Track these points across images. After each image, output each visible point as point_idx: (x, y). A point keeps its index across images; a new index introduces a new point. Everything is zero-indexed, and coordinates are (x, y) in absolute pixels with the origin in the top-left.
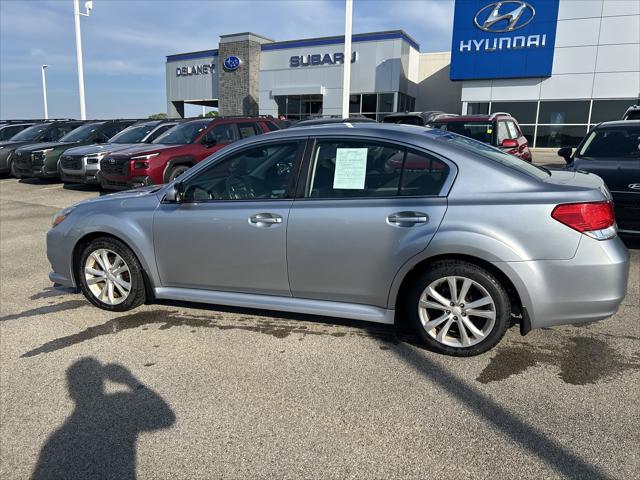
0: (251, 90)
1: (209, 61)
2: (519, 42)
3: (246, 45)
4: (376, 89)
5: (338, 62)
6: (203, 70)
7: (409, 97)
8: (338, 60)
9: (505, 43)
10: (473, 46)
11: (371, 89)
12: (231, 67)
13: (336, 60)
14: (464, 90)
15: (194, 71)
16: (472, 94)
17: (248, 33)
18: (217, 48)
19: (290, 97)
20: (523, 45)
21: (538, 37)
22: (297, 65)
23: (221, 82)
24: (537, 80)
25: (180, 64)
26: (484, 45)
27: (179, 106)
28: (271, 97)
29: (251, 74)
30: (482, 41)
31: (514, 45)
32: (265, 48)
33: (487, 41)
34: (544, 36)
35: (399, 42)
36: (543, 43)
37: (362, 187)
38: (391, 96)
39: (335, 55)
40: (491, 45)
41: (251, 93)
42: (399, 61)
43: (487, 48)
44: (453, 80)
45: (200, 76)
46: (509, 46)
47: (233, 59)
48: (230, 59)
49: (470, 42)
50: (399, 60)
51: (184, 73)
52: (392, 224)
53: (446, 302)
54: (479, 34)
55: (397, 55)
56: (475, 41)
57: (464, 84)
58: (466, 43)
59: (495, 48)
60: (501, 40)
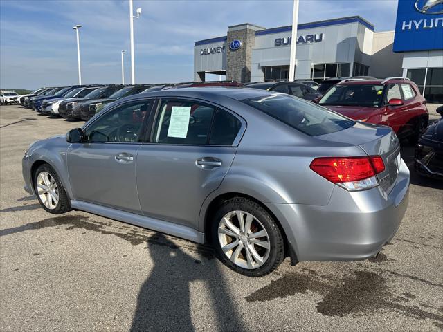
0: (247, 63)
1: (221, 44)
3: (245, 32)
4: (336, 60)
5: (309, 42)
6: (217, 51)
7: (362, 66)
8: (309, 40)
9: (440, 22)
10: (413, 25)
11: (332, 61)
12: (235, 48)
13: (307, 40)
14: (404, 59)
15: (211, 52)
16: (411, 62)
17: (247, 24)
18: (226, 35)
19: (274, 67)
22: (279, 45)
23: (228, 58)
25: (203, 47)
26: (422, 24)
27: (202, 75)
28: (259, 68)
29: (248, 52)
30: (421, 21)
32: (258, 33)
33: (425, 21)
35: (356, 25)
37: (185, 137)
38: (348, 65)
39: (307, 36)
40: (428, 24)
41: (247, 65)
43: (425, 26)
44: (396, 52)
45: (216, 54)
47: (236, 42)
48: (234, 42)
49: (411, 22)
50: (356, 38)
51: (205, 53)
52: (199, 166)
53: (237, 231)
54: (419, 16)
56: (415, 22)
57: (405, 55)
58: (407, 23)
59: (431, 26)
60: (437, 20)
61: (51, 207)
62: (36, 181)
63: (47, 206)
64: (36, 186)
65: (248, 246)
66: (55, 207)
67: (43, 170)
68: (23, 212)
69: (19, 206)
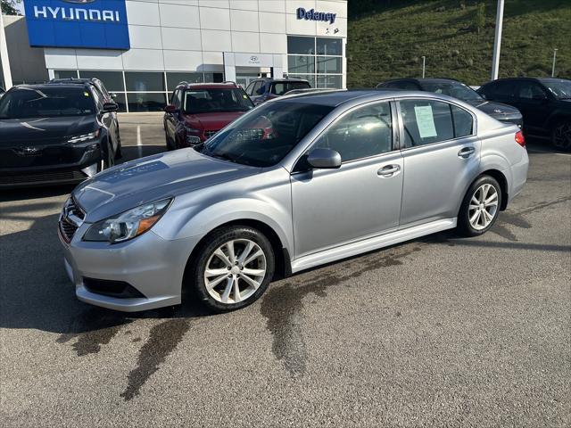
2: (95, 15)
9: (81, 14)
14: (46, 56)
16: (56, 62)
20: (99, 18)
21: (111, 12)
24: (119, 52)
26: (60, 12)
30: (58, 9)
31: (91, 18)
33: (63, 9)
34: (117, 13)
36: (118, 19)
37: (436, 134)
40: (68, 14)
43: (64, 16)
44: (32, 46)
46: (86, 18)
49: (44, 8)
56: (50, 8)
57: (45, 50)
58: (40, 9)
59: (72, 17)
60: (77, 10)
61: (241, 296)
62: (204, 269)
63: (231, 301)
64: (203, 277)
65: (484, 210)
66: (253, 292)
67: (230, 240)
68: (190, 337)
69: (145, 346)
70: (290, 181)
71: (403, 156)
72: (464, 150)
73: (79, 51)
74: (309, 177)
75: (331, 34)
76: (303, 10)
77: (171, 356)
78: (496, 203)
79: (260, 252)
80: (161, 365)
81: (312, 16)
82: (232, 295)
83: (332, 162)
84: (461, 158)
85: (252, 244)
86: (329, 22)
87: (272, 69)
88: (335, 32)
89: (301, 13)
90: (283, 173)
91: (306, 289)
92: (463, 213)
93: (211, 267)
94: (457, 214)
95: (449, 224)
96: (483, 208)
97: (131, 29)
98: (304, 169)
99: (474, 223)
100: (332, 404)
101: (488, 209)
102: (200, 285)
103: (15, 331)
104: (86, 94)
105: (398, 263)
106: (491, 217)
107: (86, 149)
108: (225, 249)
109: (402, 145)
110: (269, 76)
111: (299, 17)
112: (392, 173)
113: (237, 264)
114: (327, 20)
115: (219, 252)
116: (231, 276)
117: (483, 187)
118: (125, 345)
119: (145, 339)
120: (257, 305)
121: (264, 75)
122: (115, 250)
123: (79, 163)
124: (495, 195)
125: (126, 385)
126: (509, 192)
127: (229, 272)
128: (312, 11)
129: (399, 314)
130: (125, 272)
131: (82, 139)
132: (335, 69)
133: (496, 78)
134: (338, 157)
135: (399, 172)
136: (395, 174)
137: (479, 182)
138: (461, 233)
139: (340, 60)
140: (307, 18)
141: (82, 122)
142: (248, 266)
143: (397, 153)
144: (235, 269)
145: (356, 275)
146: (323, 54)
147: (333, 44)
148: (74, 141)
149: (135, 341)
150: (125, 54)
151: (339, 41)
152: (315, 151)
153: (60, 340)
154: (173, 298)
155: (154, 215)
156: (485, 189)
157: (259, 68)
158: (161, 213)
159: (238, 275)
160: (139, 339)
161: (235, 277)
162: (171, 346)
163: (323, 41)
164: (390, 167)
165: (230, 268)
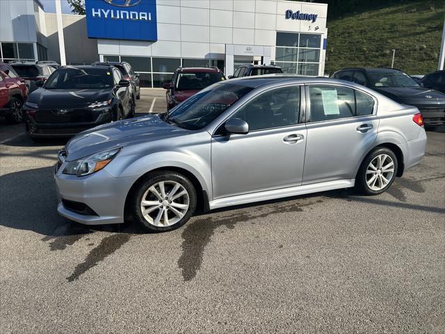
2: (134, 15)
4: (15, 38)
7: (43, 47)
9: (125, 14)
14: (99, 45)
16: (106, 49)
20: (137, 18)
21: (146, 14)
24: (149, 43)
30: (108, 11)
31: (131, 17)
33: (112, 11)
34: (150, 14)
36: (150, 19)
37: (339, 113)
38: (31, 45)
40: (115, 15)
42: (33, 16)
43: (112, 16)
44: (89, 38)
46: (128, 18)
49: (99, 10)
53: (375, 168)
55: (31, 11)
56: (103, 10)
57: (98, 41)
58: (96, 11)
59: (118, 17)
60: (122, 12)
61: (169, 223)
62: (141, 200)
63: (160, 225)
64: (140, 206)
65: (381, 175)
66: (178, 220)
67: (161, 181)
68: (126, 247)
69: (95, 249)
70: (211, 142)
71: (307, 128)
72: (362, 126)
73: (121, 42)
74: (227, 139)
75: (313, 31)
76: (291, 12)
77: (109, 257)
78: (392, 170)
79: (185, 192)
80: (100, 262)
81: (298, 16)
82: (162, 221)
83: (242, 129)
84: (359, 132)
85: (178, 186)
86: (311, 21)
87: (262, 57)
88: (317, 29)
89: (289, 14)
90: (206, 135)
91: (220, 223)
92: (361, 175)
93: (147, 199)
94: (355, 175)
95: (348, 183)
96: (379, 174)
97: (159, 26)
98: (223, 134)
99: (371, 185)
100: (202, 301)
101: (385, 174)
102: (137, 211)
103: (18, 231)
104: (108, 74)
105: (301, 210)
106: (387, 181)
107: (101, 112)
108: (157, 187)
109: (307, 119)
110: (259, 63)
111: (287, 17)
112: (296, 141)
113: (167, 198)
114: (309, 20)
115: (152, 188)
116: (162, 207)
117: (380, 156)
118: (82, 247)
119: (97, 245)
120: (181, 230)
121: (256, 63)
122: (80, 181)
123: (96, 122)
124: (392, 164)
125: (73, 272)
126: (404, 163)
127: (161, 204)
128: (298, 12)
129: (282, 246)
130: (85, 196)
131: (99, 105)
132: (314, 58)
133: (442, 69)
134: (246, 126)
135: (302, 140)
136: (298, 142)
137: (377, 152)
138: (359, 191)
139: (318, 52)
140: (293, 18)
141: (101, 93)
142: (176, 201)
143: (303, 126)
144: (165, 202)
145: (263, 216)
146: (305, 46)
147: (313, 39)
148: (93, 106)
149: (90, 245)
150: (154, 44)
151: (319, 36)
152: (231, 121)
153: (44, 240)
154: (118, 218)
155: (107, 159)
156: (382, 158)
157: (252, 57)
158: (112, 158)
159: (168, 207)
160: (93, 244)
161: (164, 208)
162: (111, 251)
163: (305, 37)
164: (295, 136)
165: (161, 201)
